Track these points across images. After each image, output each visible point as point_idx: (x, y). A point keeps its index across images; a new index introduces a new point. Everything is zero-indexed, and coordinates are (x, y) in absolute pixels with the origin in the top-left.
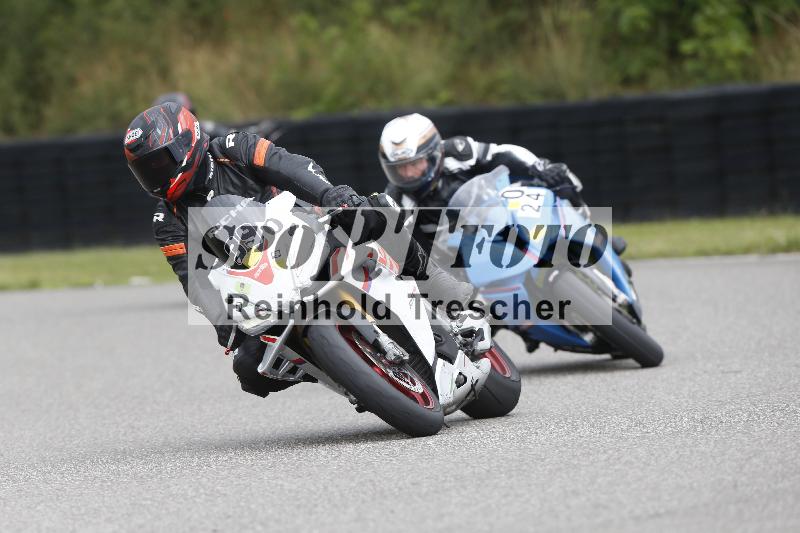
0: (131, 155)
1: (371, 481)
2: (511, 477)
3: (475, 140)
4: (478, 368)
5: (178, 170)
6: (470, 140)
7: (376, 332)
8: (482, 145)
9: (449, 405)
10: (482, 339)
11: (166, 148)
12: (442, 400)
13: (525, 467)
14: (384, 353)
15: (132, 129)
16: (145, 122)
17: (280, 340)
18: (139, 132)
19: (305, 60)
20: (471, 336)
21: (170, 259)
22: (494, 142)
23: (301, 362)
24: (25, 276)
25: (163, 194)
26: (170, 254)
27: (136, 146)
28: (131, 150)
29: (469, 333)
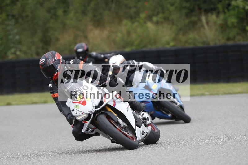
0: (42, 67)
1: (150, 162)
2: (194, 161)
3: (136, 61)
4: (148, 129)
5: (56, 72)
6: (134, 61)
7: (117, 118)
8: (138, 62)
9: (140, 141)
10: (148, 120)
11: (52, 65)
12: (138, 139)
13: (198, 158)
14: (120, 125)
15: (42, 59)
16: (46, 57)
17: (89, 122)
18: (44, 60)
19: (129, 33)
20: (145, 120)
21: (54, 98)
22: (141, 61)
23: (95, 129)
24: (43, 99)
25: (52, 78)
26: (54, 97)
27: (43, 64)
28: (41, 66)
29: (144, 119)
